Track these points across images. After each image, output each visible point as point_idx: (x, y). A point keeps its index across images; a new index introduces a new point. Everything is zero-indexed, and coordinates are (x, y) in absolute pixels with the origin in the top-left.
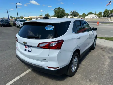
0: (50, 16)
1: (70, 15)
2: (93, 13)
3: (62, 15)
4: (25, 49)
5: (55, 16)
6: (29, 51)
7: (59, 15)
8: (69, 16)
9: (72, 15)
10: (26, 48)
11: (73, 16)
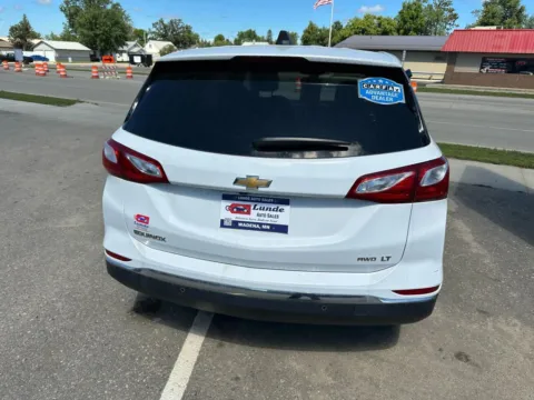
0: (35, 36)
1: (152, 39)
2: (259, 34)
3: (114, 34)
4: (234, 217)
5: (73, 40)
6: (272, 226)
7: (96, 35)
8: (151, 42)
9: (164, 37)
10: (240, 211)
11: (170, 43)
